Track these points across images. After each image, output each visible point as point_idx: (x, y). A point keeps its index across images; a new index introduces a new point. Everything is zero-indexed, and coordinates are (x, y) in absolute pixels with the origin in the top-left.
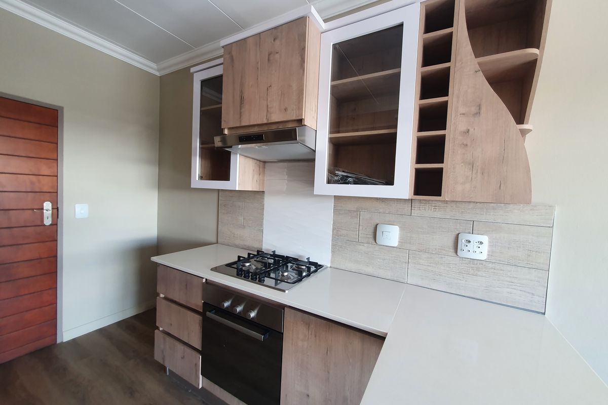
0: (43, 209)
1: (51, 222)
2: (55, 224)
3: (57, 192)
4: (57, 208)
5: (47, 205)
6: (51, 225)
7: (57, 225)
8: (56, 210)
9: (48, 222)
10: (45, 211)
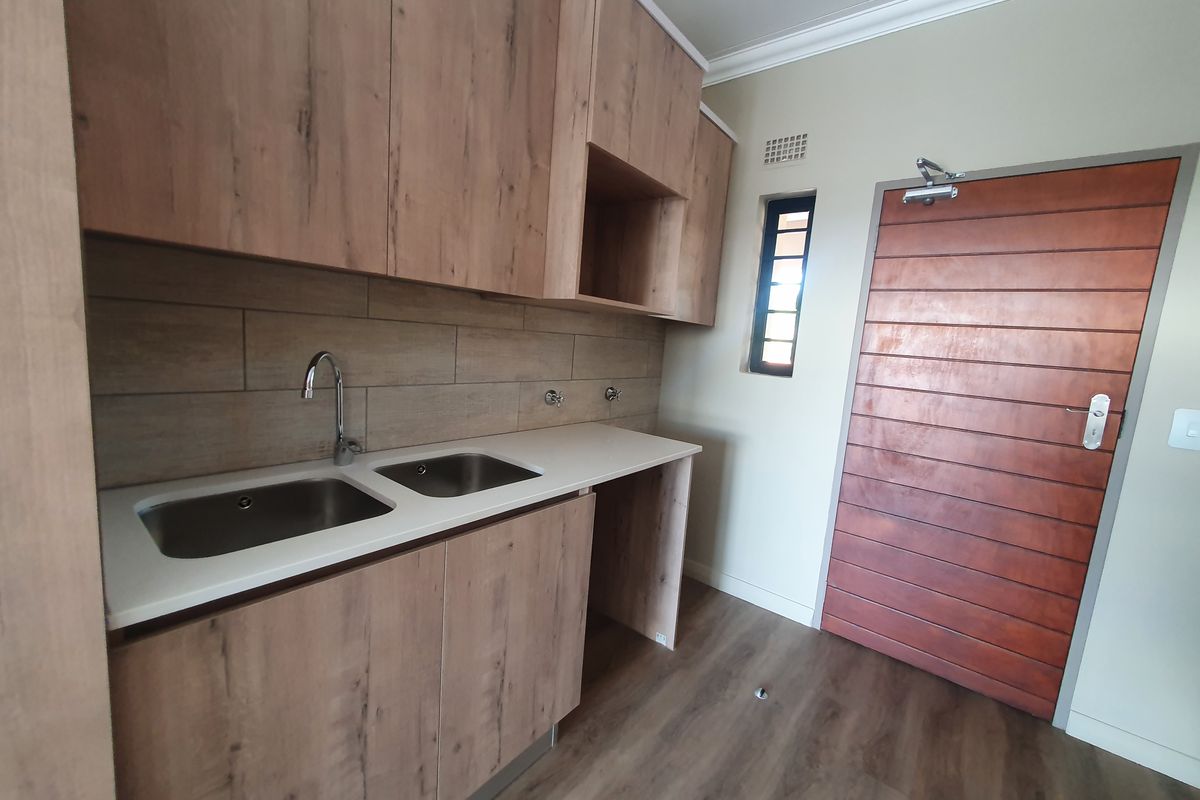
0: (1088, 409)
1: (1099, 443)
2: (1108, 450)
3: (1131, 373)
4: (1123, 413)
5: (1101, 403)
6: (1098, 450)
7: (1113, 452)
8: (1119, 416)
9: (1092, 442)
10: (1090, 415)
